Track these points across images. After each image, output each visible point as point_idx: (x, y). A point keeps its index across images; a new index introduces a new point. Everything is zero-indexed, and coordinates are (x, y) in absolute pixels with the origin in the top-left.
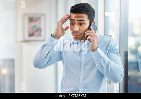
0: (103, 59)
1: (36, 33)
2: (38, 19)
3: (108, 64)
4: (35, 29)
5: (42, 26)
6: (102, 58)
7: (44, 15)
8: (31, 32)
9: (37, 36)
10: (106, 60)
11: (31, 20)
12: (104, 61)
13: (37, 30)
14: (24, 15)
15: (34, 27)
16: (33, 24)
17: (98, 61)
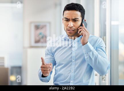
0: (92, 53)
1: (42, 40)
2: (44, 27)
3: (96, 56)
4: (41, 36)
5: (48, 33)
6: (91, 51)
7: (50, 23)
8: (38, 39)
9: (42, 42)
10: (94, 54)
11: (37, 27)
12: (93, 54)
13: (43, 37)
14: (31, 23)
15: (40, 34)
16: (39, 31)
17: (88, 53)
